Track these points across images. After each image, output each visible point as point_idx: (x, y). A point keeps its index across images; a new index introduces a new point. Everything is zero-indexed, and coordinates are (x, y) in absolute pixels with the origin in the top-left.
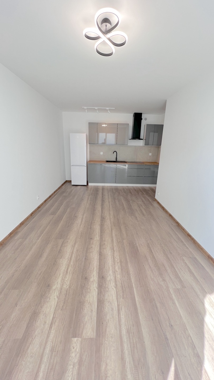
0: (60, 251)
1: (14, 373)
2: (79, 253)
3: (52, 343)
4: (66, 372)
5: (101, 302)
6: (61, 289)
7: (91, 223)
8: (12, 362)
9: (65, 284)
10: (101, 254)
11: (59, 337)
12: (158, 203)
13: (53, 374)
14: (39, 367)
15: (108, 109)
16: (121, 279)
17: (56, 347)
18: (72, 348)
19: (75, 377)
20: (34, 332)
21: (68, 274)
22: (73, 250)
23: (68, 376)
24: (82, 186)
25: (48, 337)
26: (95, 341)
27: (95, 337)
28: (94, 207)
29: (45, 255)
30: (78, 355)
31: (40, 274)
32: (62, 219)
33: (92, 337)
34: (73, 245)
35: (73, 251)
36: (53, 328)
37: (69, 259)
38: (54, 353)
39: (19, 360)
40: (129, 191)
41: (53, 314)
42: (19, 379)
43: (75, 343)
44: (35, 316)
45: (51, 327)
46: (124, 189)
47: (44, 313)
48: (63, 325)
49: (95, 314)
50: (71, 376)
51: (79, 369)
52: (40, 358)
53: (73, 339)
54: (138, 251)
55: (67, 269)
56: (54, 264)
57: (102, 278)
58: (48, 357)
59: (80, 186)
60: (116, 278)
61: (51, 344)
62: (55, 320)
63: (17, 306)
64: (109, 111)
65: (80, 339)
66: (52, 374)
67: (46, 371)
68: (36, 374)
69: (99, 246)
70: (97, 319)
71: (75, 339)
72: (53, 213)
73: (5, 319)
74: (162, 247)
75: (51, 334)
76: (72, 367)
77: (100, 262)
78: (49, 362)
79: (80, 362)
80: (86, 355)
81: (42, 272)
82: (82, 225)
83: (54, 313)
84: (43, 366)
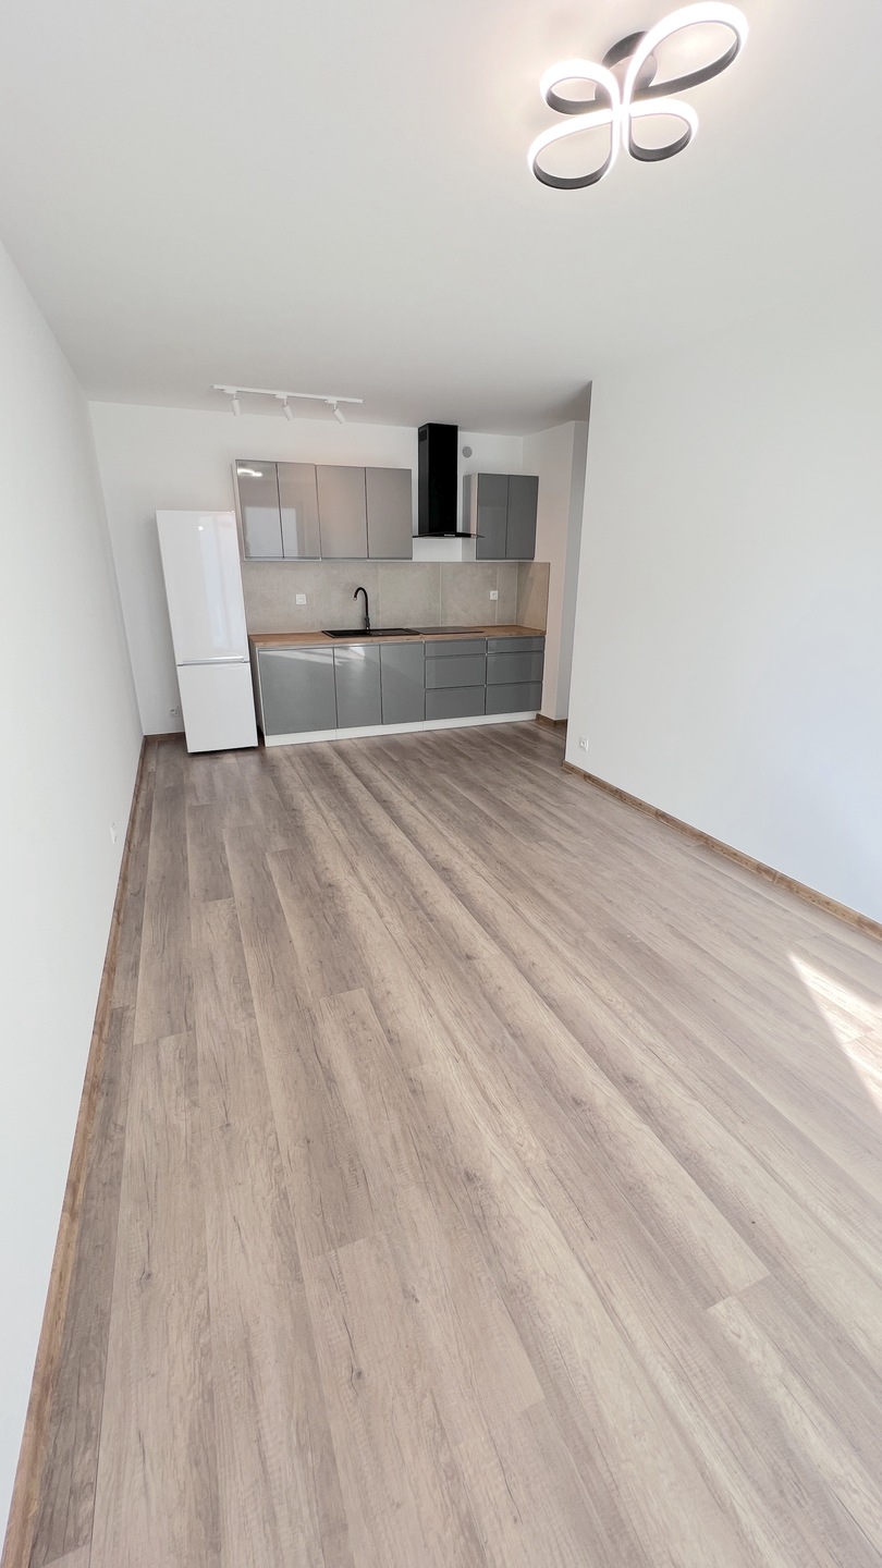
0: (392, 1037)
1: (632, 1517)
2: (476, 1023)
3: (663, 1356)
4: (781, 1417)
5: (690, 1161)
6: (528, 1171)
7: (417, 900)
8: (588, 1489)
9: (522, 1149)
10: (552, 1004)
11: (665, 1326)
12: (587, 777)
13: (752, 1443)
14: (693, 1450)
15: (332, 400)
16: (687, 1067)
17: (686, 1362)
18: (734, 1338)
19: (818, 1413)
20: (570, 1353)
21: (500, 1108)
22: (440, 1018)
23: (797, 1422)
24: (240, 753)
25: (630, 1344)
26: (777, 1283)
27: (769, 1273)
28: (370, 833)
29: (344, 1067)
30: (769, 1347)
31: (397, 1150)
32: (278, 905)
33: (761, 1277)
34: (420, 1000)
35: (443, 1024)
36: (619, 1309)
37: (457, 1056)
38: (695, 1382)
39: (605, 1468)
40: (446, 750)
41: (577, 1265)
42: (663, 1521)
43: (729, 1317)
44: (524, 1301)
45: (611, 1311)
46: (424, 743)
47: (544, 1276)
48: (642, 1283)
49: (705, 1204)
50: (803, 1414)
51: (807, 1384)
52: (668, 1422)
53: (711, 1310)
54: (660, 958)
55: (484, 1094)
56: (414, 1092)
57: (626, 1082)
58: (691, 1405)
59: (230, 755)
60: (669, 1068)
61: (661, 1359)
62: (602, 1282)
63: (419, 1297)
64: (338, 412)
65: (733, 1301)
66: (749, 1445)
67: (723, 1446)
68: (702, 1475)
69: (519, 975)
70: (726, 1218)
71: (720, 1306)
72: (217, 890)
73: (415, 1367)
74: (716, 925)
75: (629, 1330)
76: (781, 1391)
77: (574, 1033)
78: (706, 1416)
79: (794, 1365)
80: (792, 1337)
81: (393, 1137)
82: (386, 913)
83: (578, 1259)
84: (701, 1441)
